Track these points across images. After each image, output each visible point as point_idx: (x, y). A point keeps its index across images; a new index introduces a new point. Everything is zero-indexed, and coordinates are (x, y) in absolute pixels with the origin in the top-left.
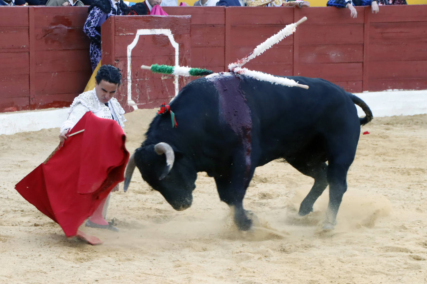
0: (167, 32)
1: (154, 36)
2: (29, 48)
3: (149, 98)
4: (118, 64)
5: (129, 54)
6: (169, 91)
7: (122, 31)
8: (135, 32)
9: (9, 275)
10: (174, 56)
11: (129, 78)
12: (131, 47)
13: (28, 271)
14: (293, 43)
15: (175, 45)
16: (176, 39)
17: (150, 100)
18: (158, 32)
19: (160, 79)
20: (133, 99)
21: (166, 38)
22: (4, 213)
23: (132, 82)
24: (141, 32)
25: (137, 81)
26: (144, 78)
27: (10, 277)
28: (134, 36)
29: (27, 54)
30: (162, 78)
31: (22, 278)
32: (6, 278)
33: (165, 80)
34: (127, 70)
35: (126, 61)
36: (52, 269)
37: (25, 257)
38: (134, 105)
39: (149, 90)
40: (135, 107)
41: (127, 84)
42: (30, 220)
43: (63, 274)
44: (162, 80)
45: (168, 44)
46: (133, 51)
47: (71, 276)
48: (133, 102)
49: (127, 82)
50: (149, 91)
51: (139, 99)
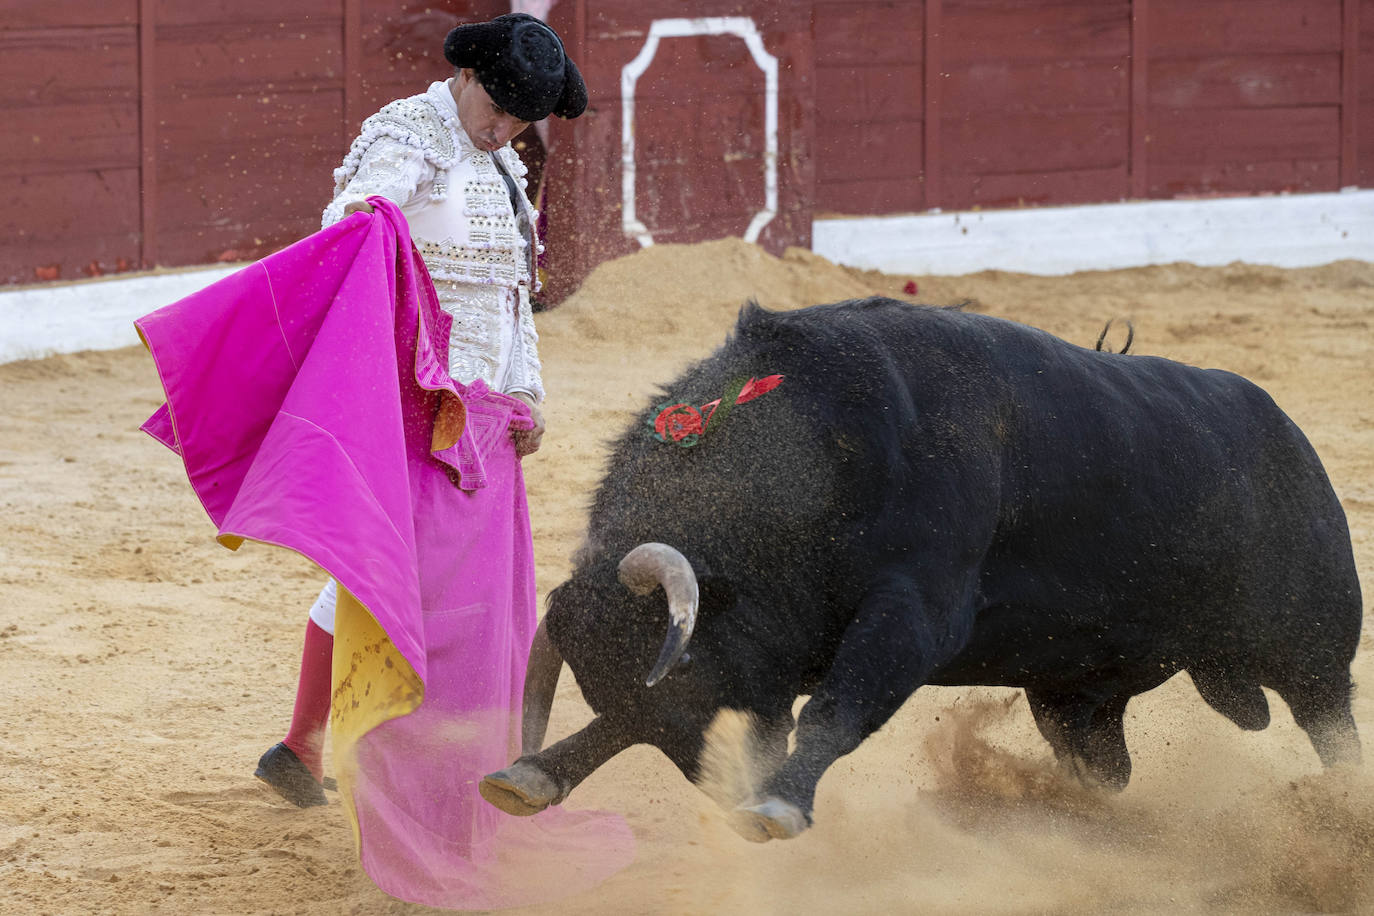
0: (744, 28)
1: (702, 41)
2: (344, 80)
3: (687, 214)
4: (594, 119)
5: (628, 89)
6: (747, 194)
7: (605, 27)
8: (646, 29)
9: (125, 714)
10: (763, 92)
11: (628, 158)
12: (633, 71)
13: (178, 705)
14: (1131, 53)
15: (768, 64)
16: (768, 45)
17: (692, 221)
18: (715, 26)
19: (721, 159)
20: (639, 218)
21: (739, 43)
22: (189, 545)
23: (639, 170)
24: (663, 28)
25: (650, 167)
26: (674, 158)
27: (128, 719)
28: (642, 41)
29: (338, 95)
30: (728, 158)
31: (157, 721)
32: (118, 722)
33: (736, 163)
34: (620, 138)
35: (619, 110)
36: (245, 699)
37: (189, 667)
38: (640, 234)
39: (687, 192)
40: (646, 241)
41: (620, 177)
42: (250, 566)
43: (265, 714)
44: (725, 164)
45: (746, 60)
46: (642, 81)
47: (284, 719)
48: (640, 227)
49: (621, 169)
50: (689, 195)
51: (658, 219)
